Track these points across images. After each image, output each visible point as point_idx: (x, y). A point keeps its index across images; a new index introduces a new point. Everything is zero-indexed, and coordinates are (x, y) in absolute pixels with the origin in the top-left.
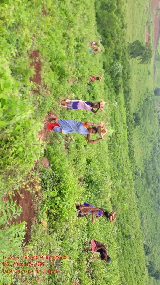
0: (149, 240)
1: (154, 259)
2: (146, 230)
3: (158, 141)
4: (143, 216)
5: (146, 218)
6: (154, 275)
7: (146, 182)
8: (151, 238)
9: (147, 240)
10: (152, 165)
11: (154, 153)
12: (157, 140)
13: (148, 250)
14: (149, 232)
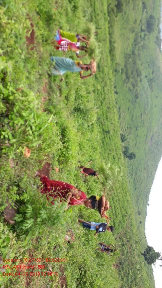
0: (126, 130)
1: (129, 145)
2: (123, 122)
3: (140, 31)
4: (121, 110)
5: (124, 112)
6: (128, 157)
7: (125, 77)
8: (127, 128)
9: (123, 130)
10: (132, 59)
11: (135, 45)
12: (140, 29)
13: (124, 138)
14: (126, 124)
